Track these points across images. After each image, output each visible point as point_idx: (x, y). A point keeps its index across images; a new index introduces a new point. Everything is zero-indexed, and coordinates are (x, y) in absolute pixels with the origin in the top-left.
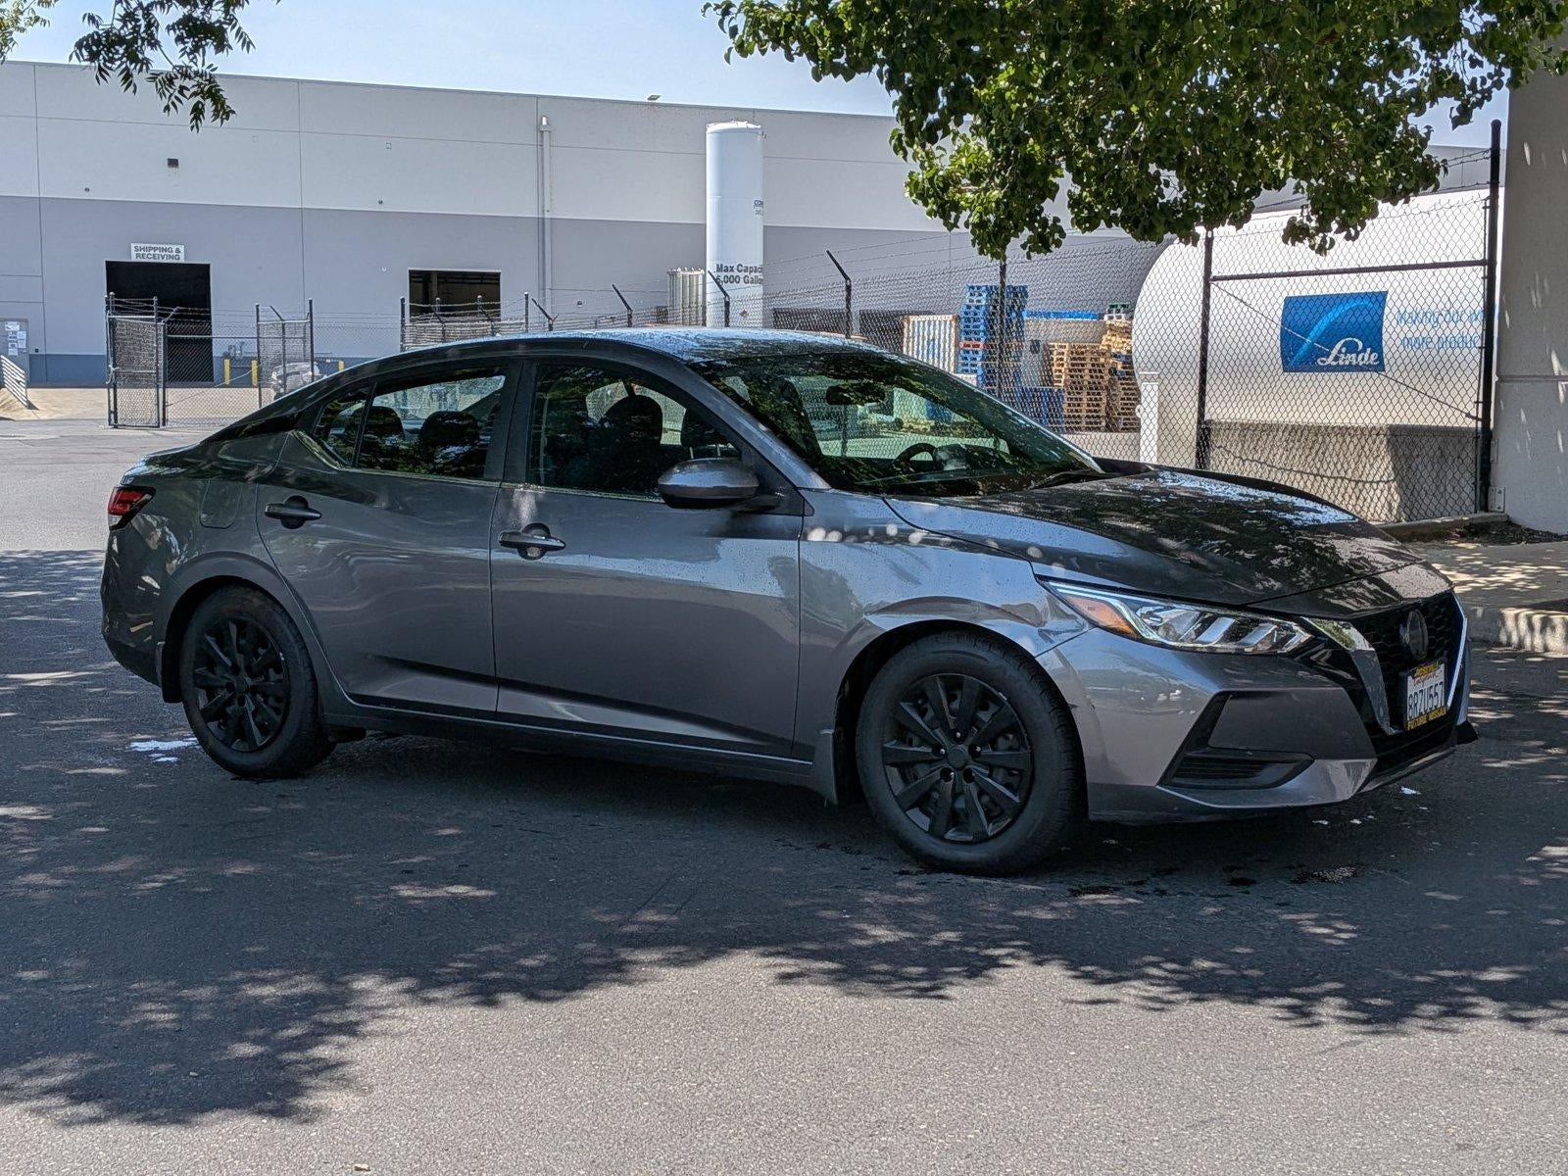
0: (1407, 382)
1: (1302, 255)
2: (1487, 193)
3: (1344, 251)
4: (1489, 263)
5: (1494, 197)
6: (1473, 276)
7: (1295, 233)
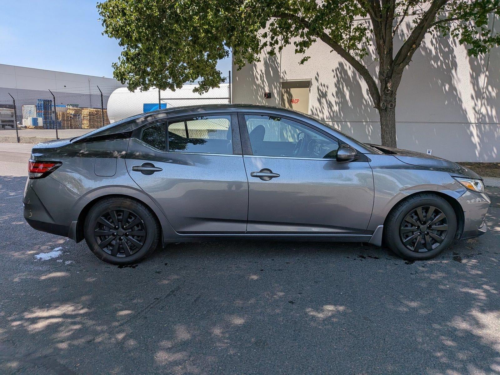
0: (215, 122)
1: (197, 95)
2: (228, 84)
3: (205, 95)
4: (230, 99)
5: (230, 86)
6: (226, 101)
7: (195, 90)
